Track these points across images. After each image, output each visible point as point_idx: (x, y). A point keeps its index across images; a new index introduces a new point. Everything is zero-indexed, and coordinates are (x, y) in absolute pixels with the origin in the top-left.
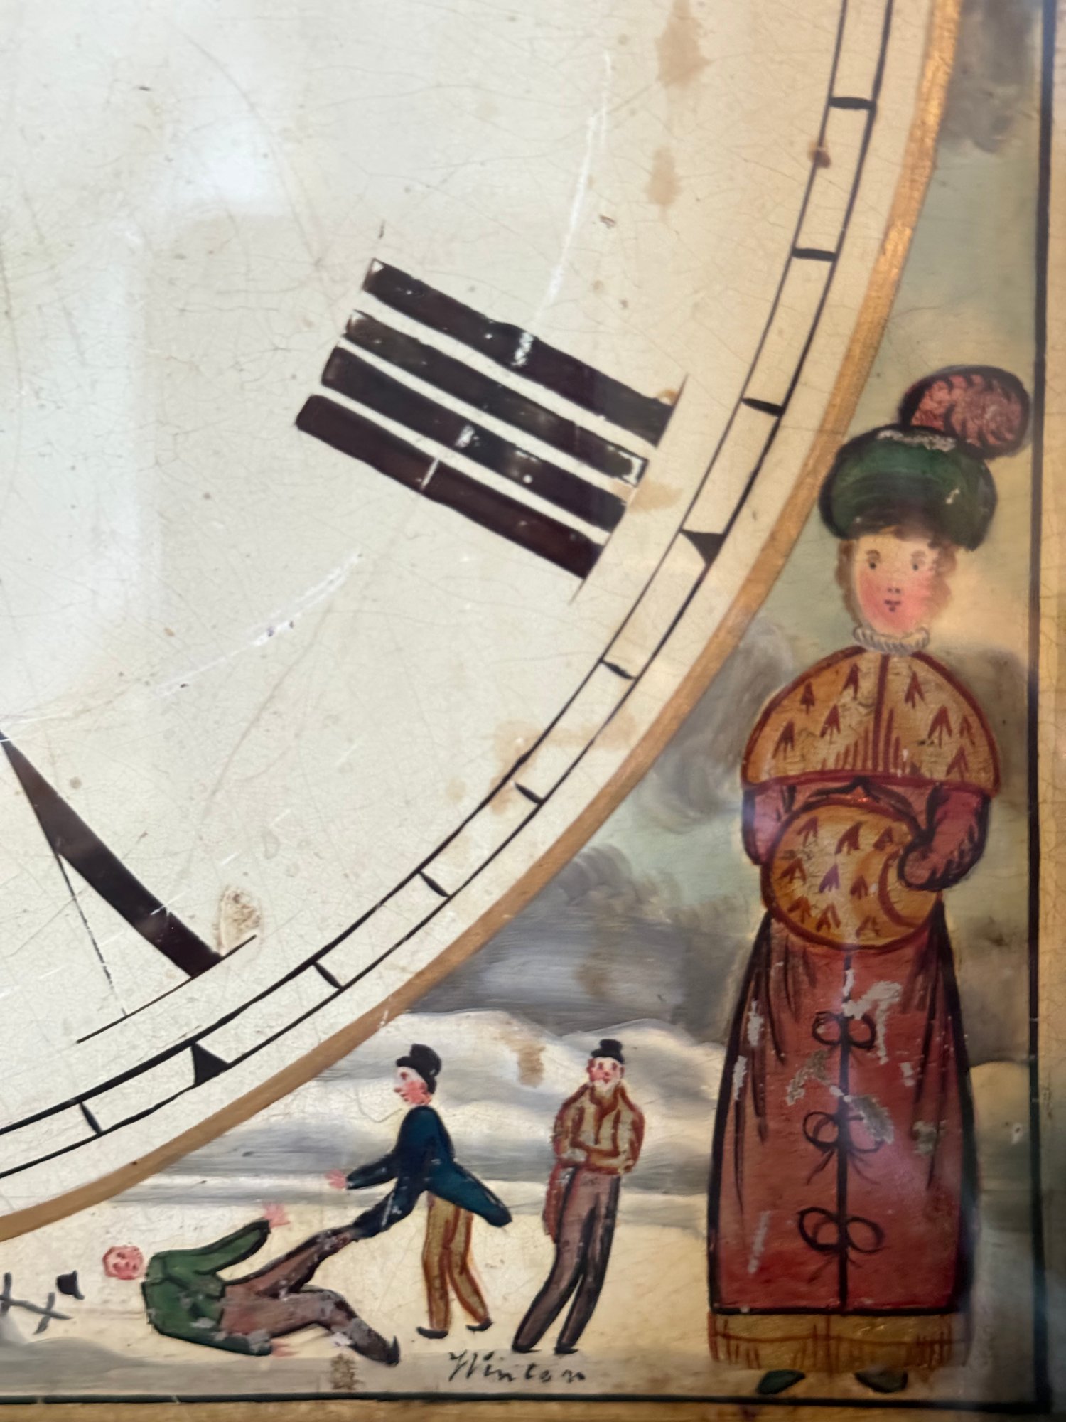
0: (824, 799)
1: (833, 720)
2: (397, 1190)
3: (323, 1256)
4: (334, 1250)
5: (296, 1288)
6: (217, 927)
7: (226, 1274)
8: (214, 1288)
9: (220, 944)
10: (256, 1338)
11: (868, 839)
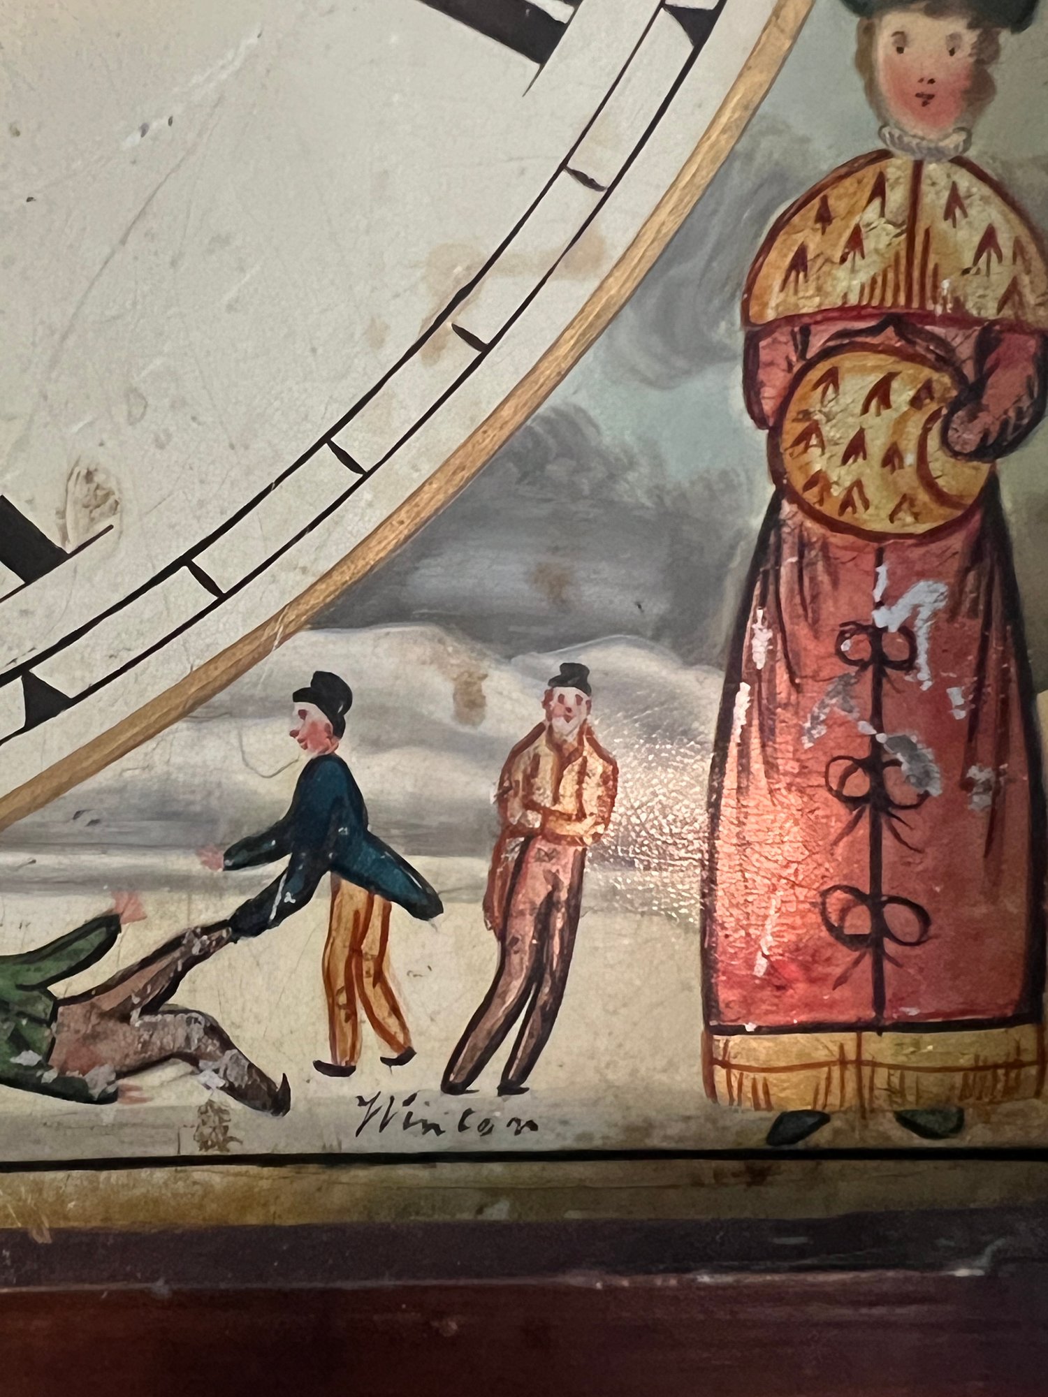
0: (846, 343)
1: (856, 241)
2: (290, 871)
3: (191, 962)
4: (205, 955)
5: (151, 1008)
6: (62, 514)
7: (58, 989)
8: (41, 1008)
9: (65, 538)
10: (99, 1078)
11: (902, 395)
